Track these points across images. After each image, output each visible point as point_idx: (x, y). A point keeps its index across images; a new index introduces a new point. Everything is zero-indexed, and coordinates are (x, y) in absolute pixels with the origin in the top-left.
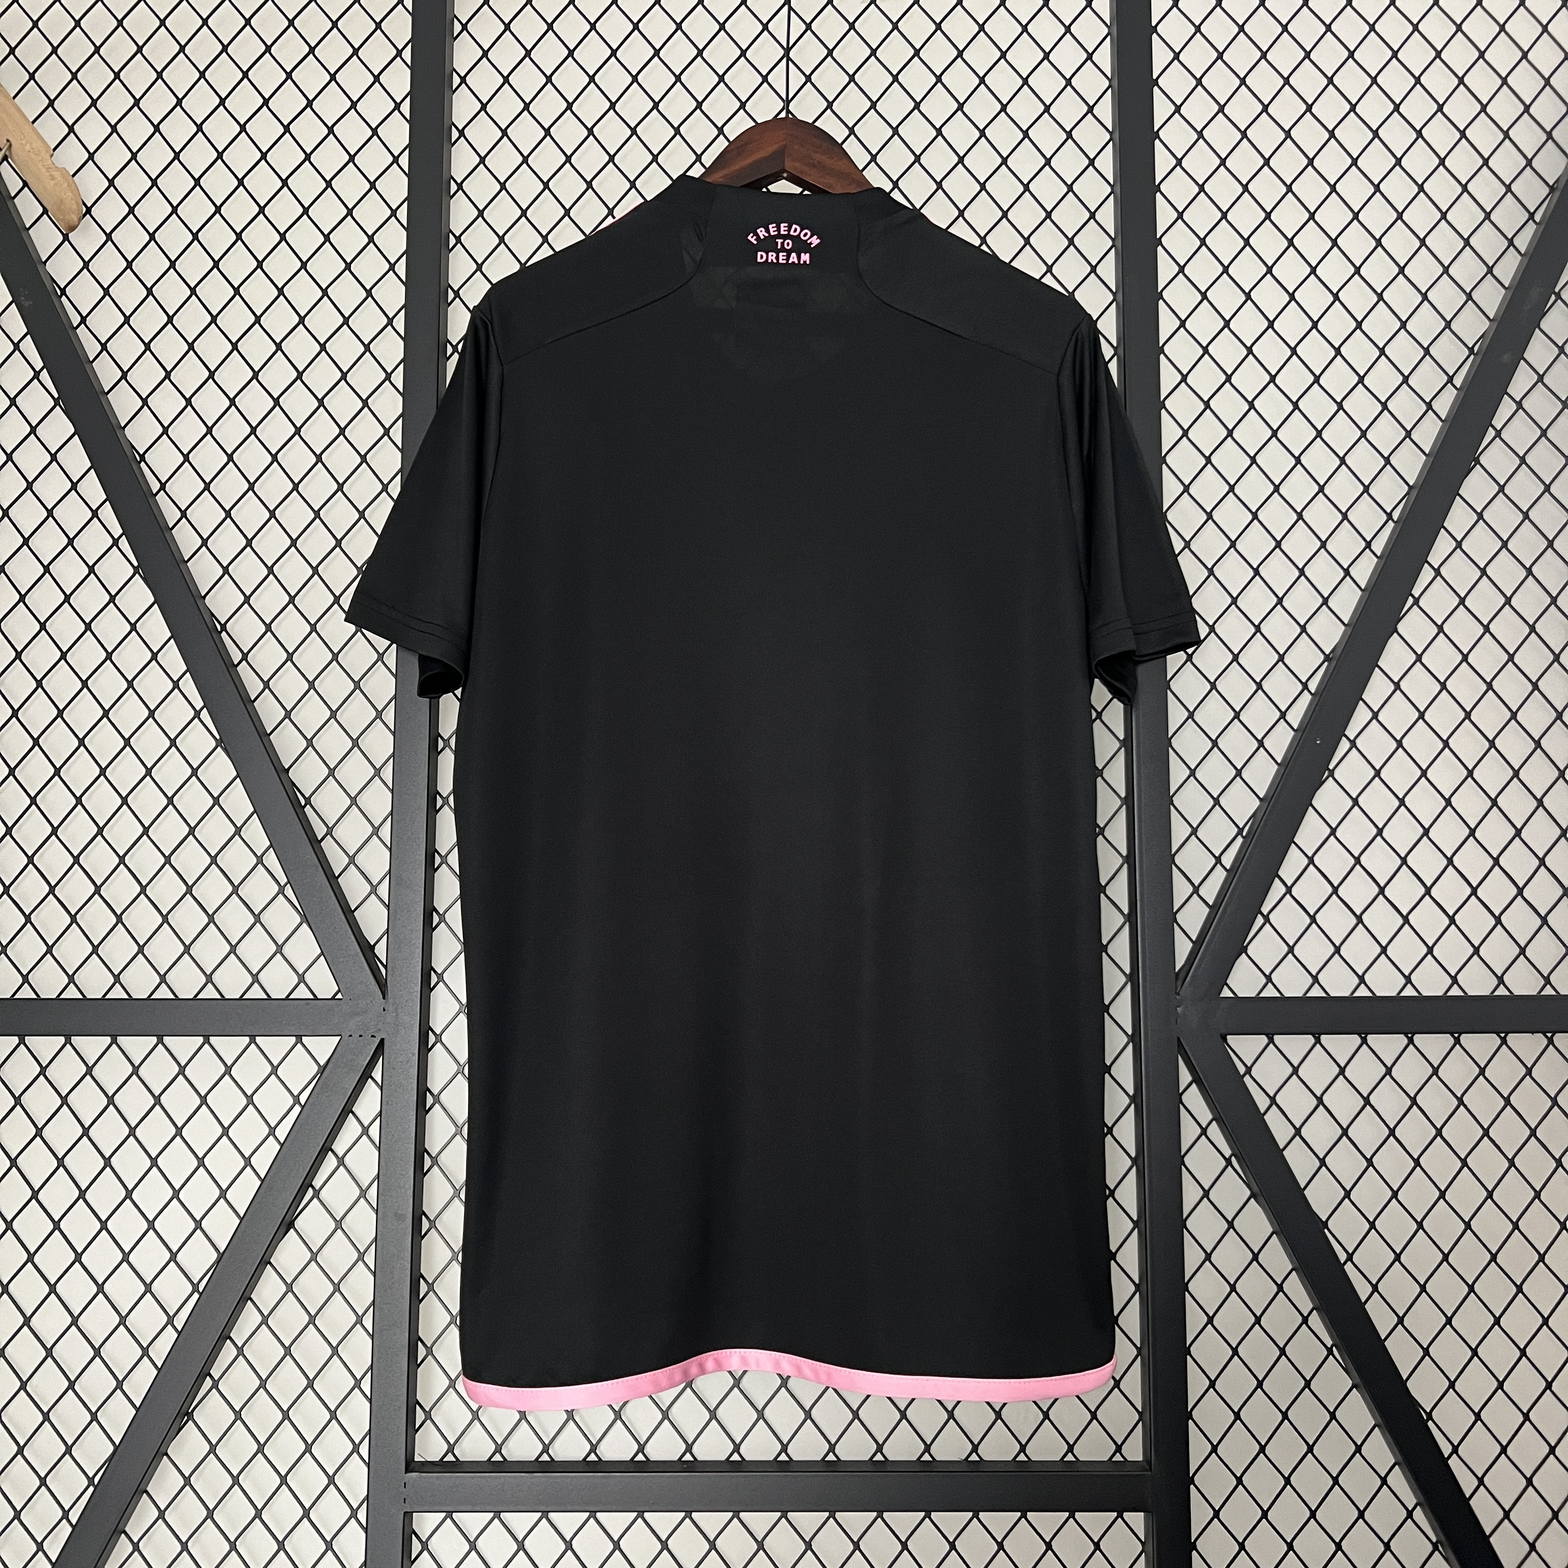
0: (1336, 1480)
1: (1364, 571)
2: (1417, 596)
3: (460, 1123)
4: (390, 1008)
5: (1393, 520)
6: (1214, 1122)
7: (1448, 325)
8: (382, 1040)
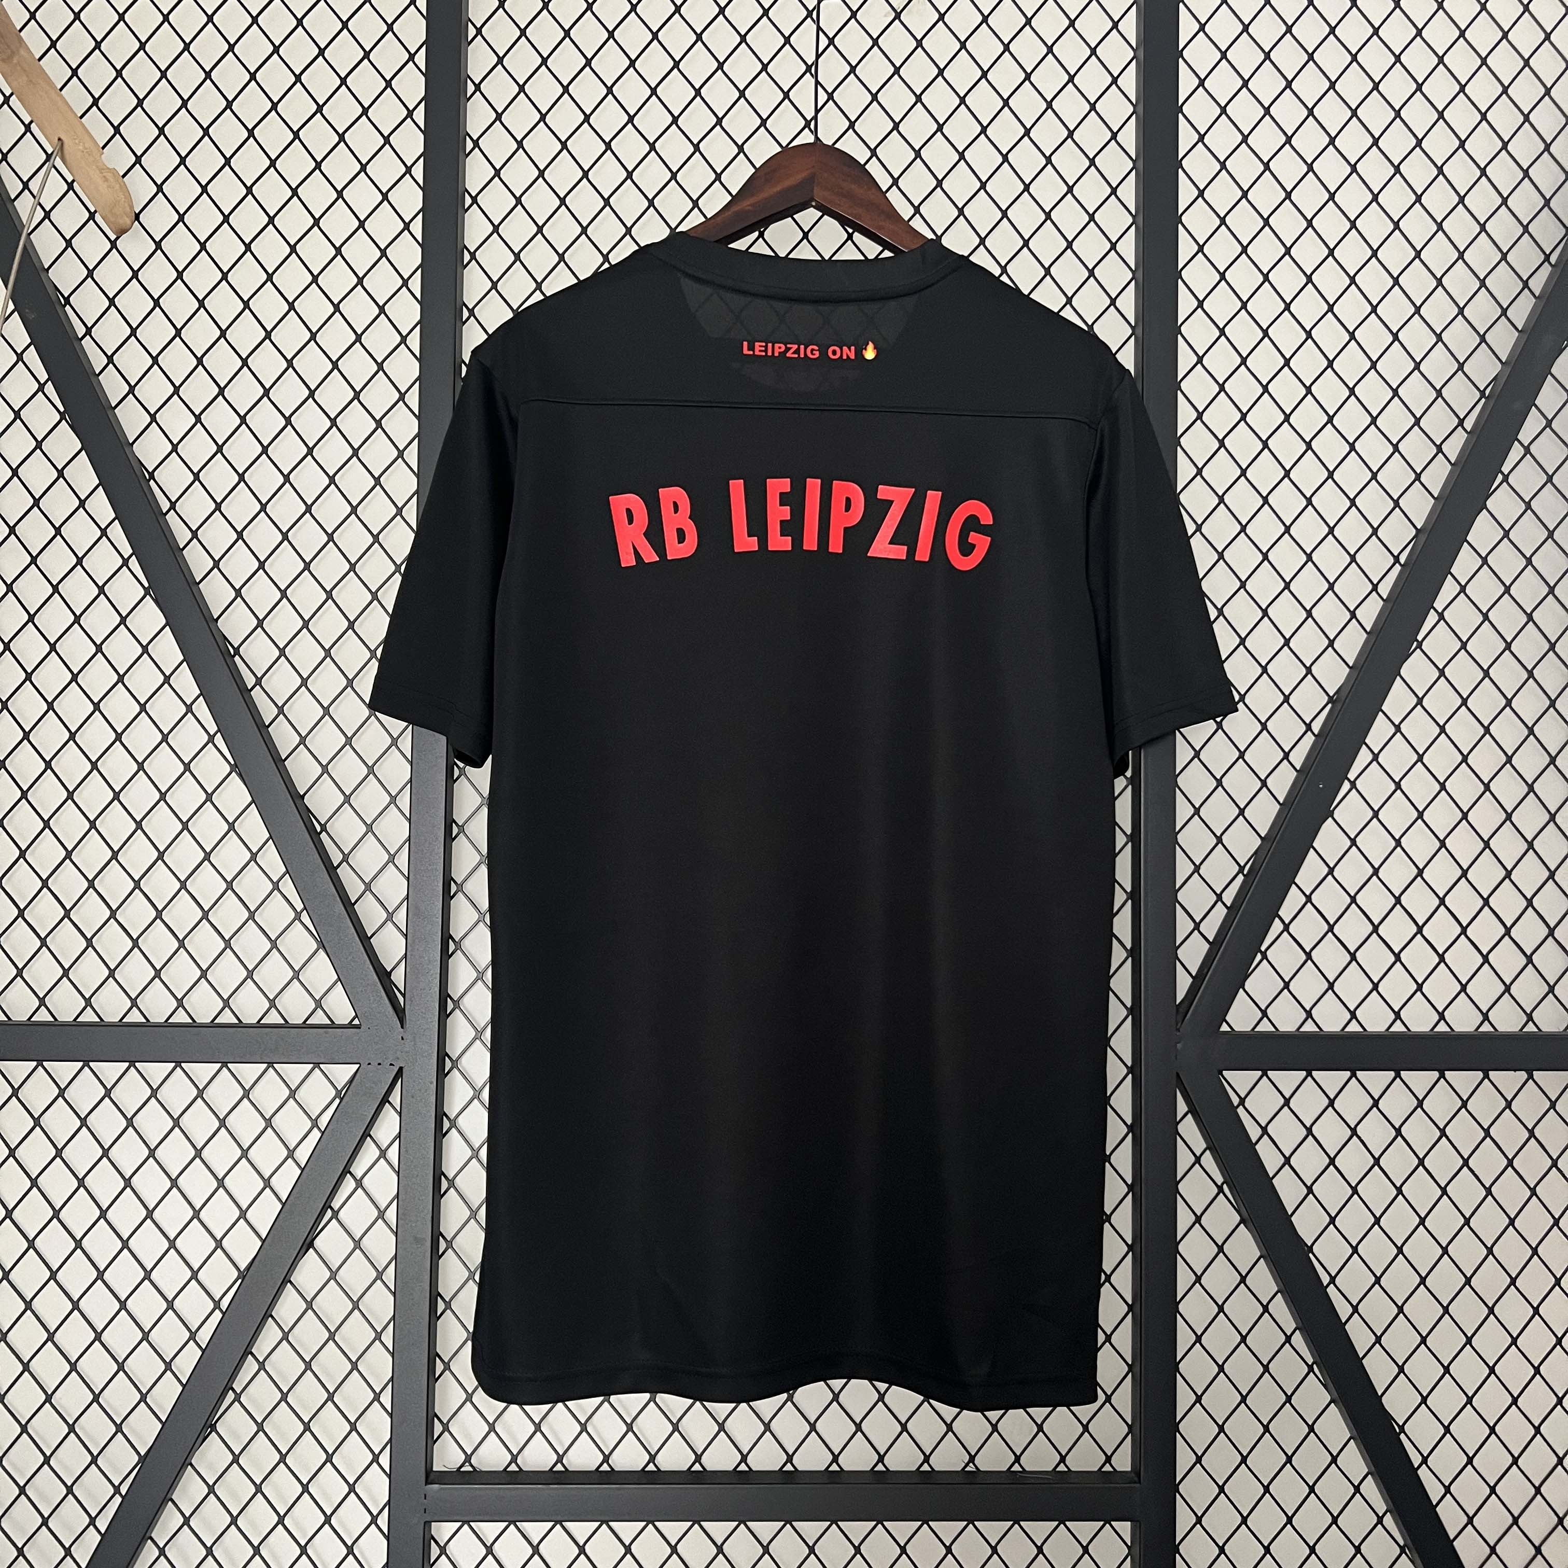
0: (1312, 1489)
1: (1370, 613)
2: (1420, 640)
3: (478, 1146)
4: (408, 1036)
5: (1400, 564)
6: (1208, 1151)
7: (1461, 367)
8: (401, 1069)
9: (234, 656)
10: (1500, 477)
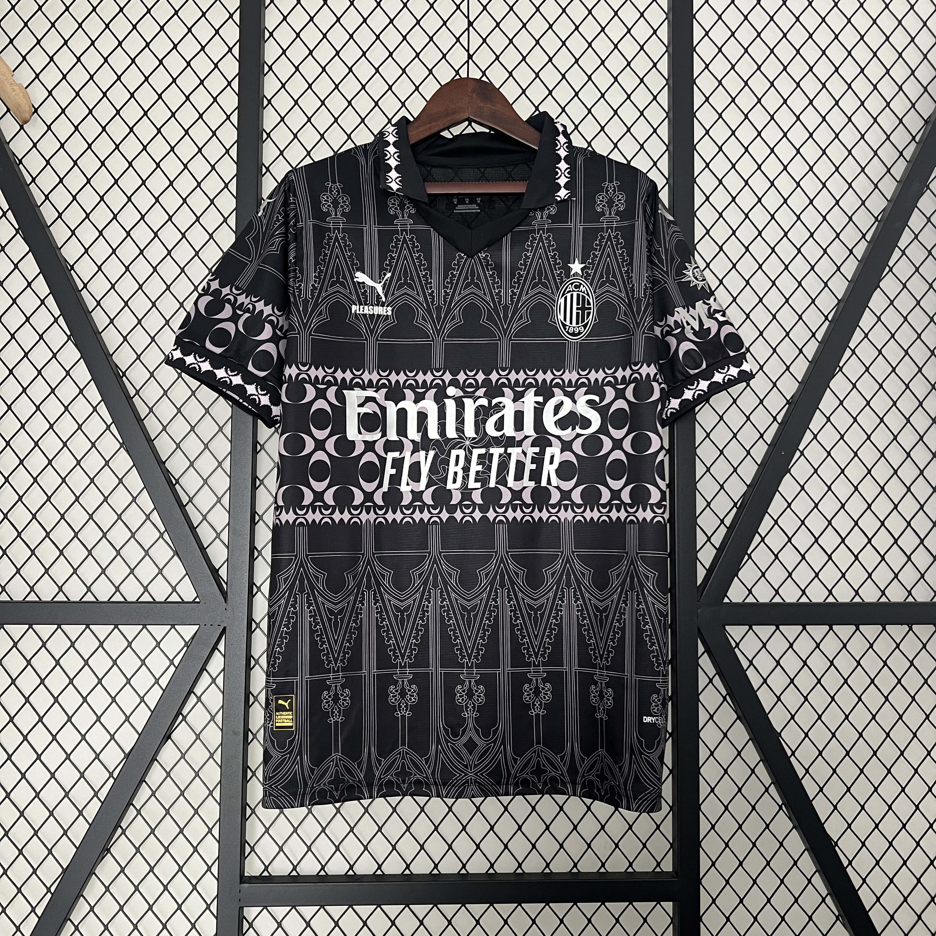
0: (782, 881)
1: (811, 350)
2: (841, 366)
4: (229, 609)
5: (828, 320)
6: (717, 675)
7: (863, 203)
8: (225, 627)
9: (122, 377)
10: (887, 269)
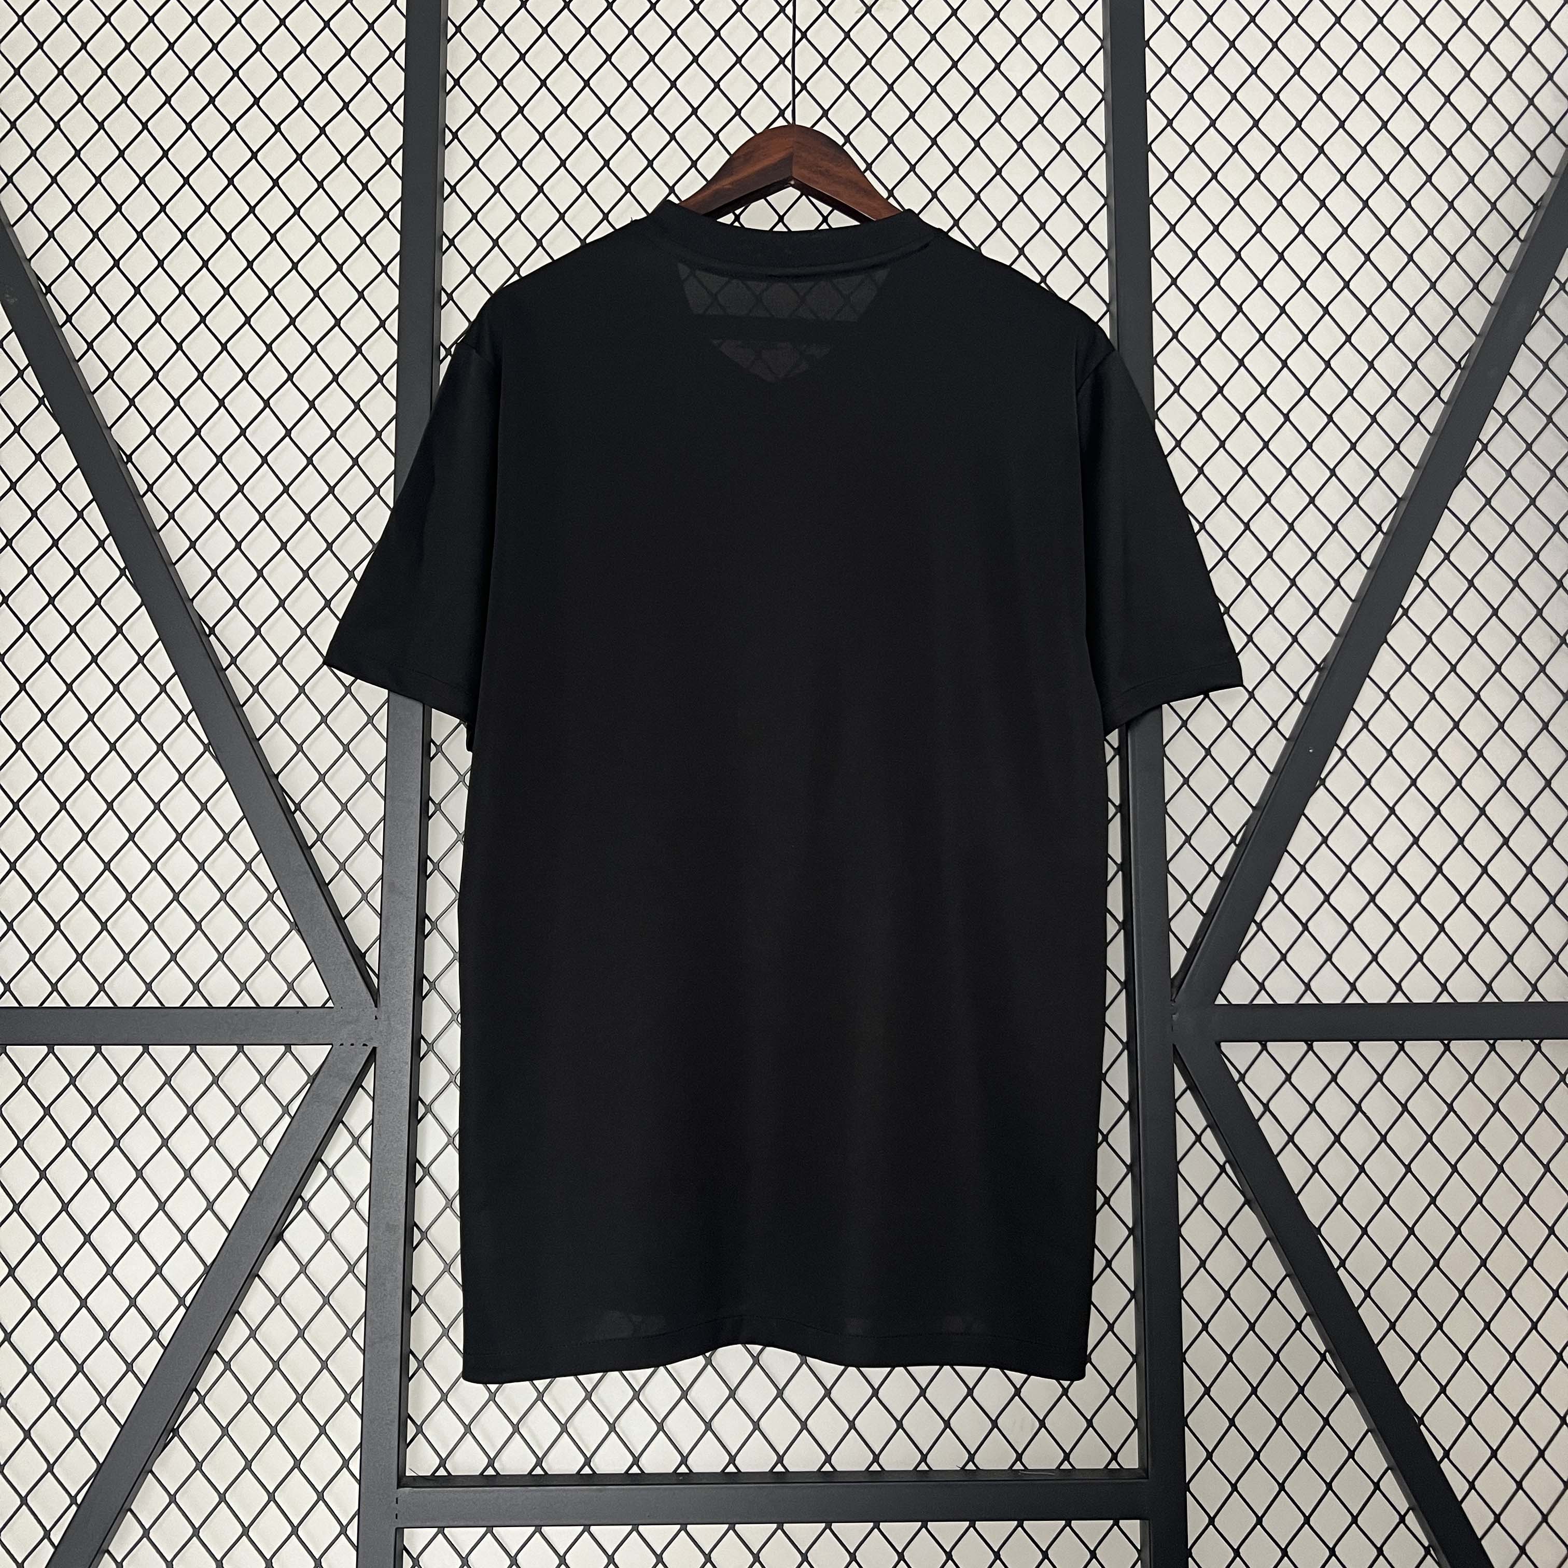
0: (1329, 1486)
1: (1354, 581)
2: (1406, 607)
3: (452, 1133)
4: (382, 1017)
5: (1382, 532)
6: (1208, 1129)
7: (1435, 339)
8: (374, 1049)
9: (209, 636)
10: (1479, 446)
